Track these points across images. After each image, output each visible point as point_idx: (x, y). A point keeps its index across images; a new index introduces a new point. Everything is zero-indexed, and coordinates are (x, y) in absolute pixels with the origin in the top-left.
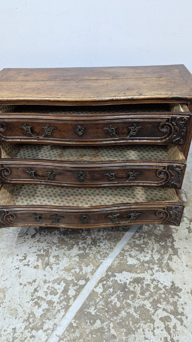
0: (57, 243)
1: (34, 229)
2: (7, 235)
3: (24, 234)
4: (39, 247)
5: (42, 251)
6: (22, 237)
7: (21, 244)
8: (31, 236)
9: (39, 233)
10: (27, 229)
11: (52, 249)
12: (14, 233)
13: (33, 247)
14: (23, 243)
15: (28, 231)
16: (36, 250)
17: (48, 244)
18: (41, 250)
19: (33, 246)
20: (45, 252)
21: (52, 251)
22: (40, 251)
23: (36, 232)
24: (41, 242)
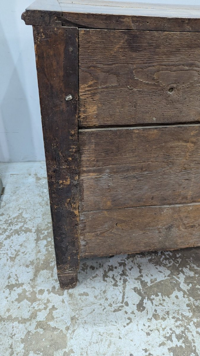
0: (191, 318)
1: (135, 292)
2: (88, 309)
3: (121, 304)
4: (164, 329)
5: (174, 338)
6: (120, 310)
7: (124, 326)
8: (135, 307)
9: (146, 298)
10: (120, 292)
11: (191, 332)
12: (101, 305)
13: (151, 331)
14: (128, 324)
15: (125, 297)
16: (163, 339)
17: (176, 321)
18: (171, 336)
19: (151, 328)
20: (181, 341)
21: (193, 335)
22: (170, 338)
23: (140, 298)
24: (162, 319)
